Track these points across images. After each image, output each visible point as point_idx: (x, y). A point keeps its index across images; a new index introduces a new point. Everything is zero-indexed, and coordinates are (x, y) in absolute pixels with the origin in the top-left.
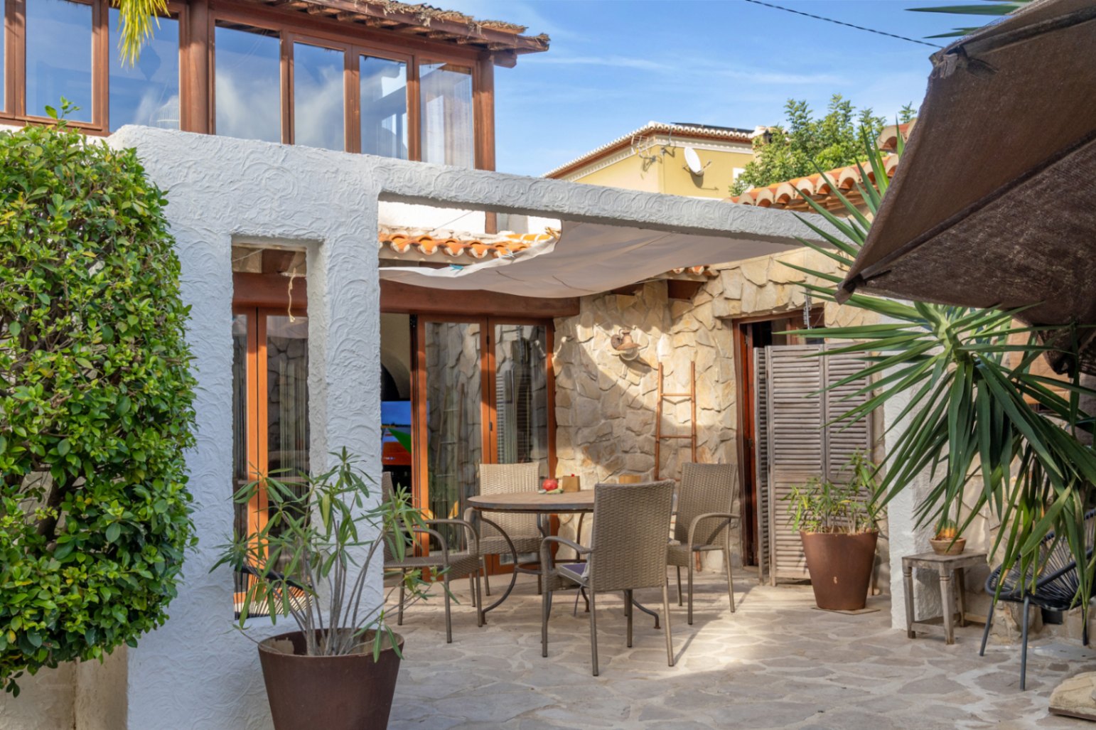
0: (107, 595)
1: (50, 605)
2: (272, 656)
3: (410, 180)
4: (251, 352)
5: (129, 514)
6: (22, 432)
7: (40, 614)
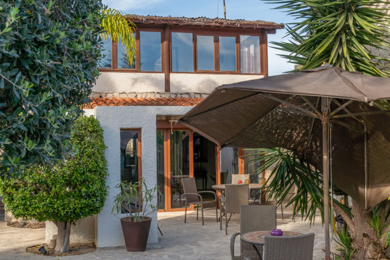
0: (83, 206)
1: (72, 207)
2: (123, 221)
3: (165, 111)
4: (165, 141)
5: (87, 190)
6: (65, 175)
7: (70, 209)
